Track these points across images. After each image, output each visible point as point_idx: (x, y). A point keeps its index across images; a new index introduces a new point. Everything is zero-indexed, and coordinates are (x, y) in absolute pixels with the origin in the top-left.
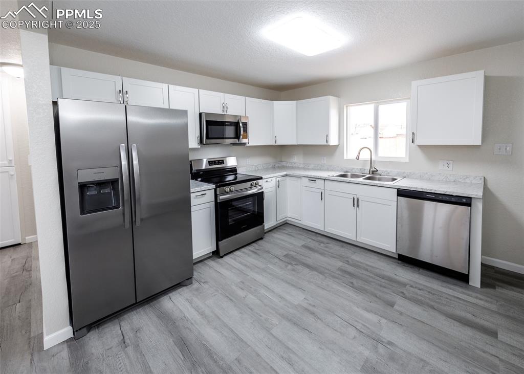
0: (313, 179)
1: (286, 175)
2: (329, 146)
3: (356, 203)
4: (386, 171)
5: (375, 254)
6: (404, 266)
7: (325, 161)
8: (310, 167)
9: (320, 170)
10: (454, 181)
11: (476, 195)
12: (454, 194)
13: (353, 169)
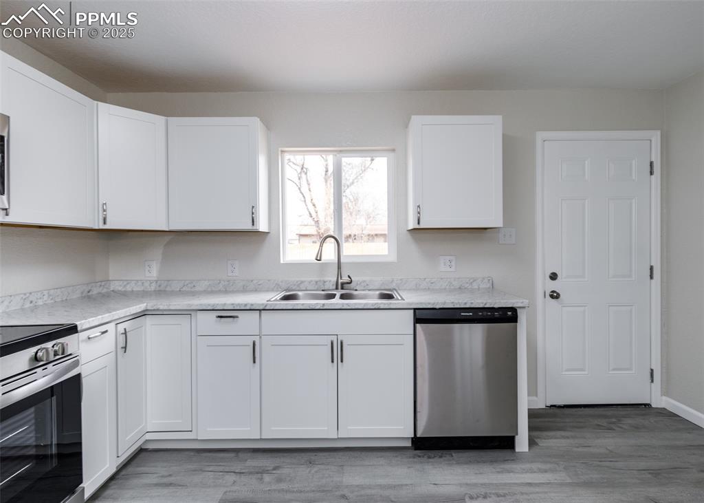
0: (226, 314)
1: (143, 314)
2: (257, 232)
3: (337, 352)
4: (364, 281)
5: (379, 454)
6: (429, 457)
7: (236, 270)
8: (197, 289)
9: (226, 292)
10: (460, 288)
11: (522, 303)
12: (496, 306)
13: (302, 282)
